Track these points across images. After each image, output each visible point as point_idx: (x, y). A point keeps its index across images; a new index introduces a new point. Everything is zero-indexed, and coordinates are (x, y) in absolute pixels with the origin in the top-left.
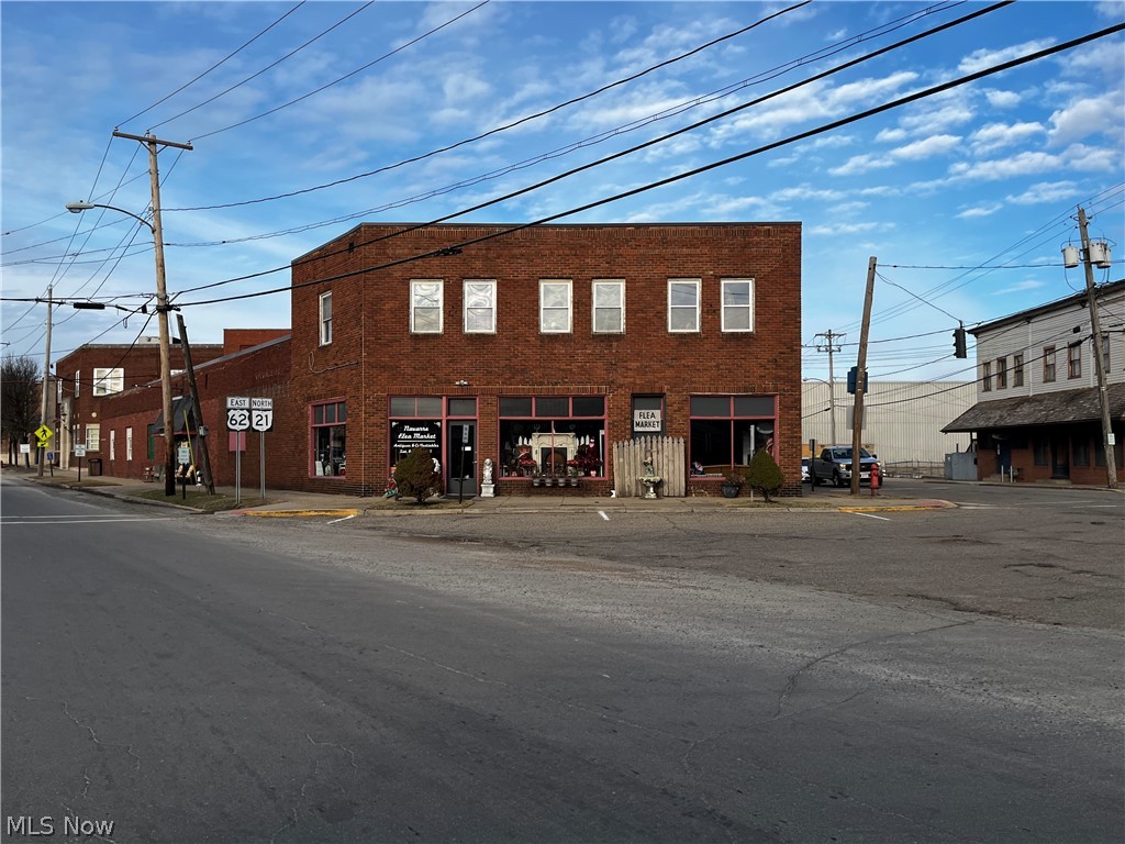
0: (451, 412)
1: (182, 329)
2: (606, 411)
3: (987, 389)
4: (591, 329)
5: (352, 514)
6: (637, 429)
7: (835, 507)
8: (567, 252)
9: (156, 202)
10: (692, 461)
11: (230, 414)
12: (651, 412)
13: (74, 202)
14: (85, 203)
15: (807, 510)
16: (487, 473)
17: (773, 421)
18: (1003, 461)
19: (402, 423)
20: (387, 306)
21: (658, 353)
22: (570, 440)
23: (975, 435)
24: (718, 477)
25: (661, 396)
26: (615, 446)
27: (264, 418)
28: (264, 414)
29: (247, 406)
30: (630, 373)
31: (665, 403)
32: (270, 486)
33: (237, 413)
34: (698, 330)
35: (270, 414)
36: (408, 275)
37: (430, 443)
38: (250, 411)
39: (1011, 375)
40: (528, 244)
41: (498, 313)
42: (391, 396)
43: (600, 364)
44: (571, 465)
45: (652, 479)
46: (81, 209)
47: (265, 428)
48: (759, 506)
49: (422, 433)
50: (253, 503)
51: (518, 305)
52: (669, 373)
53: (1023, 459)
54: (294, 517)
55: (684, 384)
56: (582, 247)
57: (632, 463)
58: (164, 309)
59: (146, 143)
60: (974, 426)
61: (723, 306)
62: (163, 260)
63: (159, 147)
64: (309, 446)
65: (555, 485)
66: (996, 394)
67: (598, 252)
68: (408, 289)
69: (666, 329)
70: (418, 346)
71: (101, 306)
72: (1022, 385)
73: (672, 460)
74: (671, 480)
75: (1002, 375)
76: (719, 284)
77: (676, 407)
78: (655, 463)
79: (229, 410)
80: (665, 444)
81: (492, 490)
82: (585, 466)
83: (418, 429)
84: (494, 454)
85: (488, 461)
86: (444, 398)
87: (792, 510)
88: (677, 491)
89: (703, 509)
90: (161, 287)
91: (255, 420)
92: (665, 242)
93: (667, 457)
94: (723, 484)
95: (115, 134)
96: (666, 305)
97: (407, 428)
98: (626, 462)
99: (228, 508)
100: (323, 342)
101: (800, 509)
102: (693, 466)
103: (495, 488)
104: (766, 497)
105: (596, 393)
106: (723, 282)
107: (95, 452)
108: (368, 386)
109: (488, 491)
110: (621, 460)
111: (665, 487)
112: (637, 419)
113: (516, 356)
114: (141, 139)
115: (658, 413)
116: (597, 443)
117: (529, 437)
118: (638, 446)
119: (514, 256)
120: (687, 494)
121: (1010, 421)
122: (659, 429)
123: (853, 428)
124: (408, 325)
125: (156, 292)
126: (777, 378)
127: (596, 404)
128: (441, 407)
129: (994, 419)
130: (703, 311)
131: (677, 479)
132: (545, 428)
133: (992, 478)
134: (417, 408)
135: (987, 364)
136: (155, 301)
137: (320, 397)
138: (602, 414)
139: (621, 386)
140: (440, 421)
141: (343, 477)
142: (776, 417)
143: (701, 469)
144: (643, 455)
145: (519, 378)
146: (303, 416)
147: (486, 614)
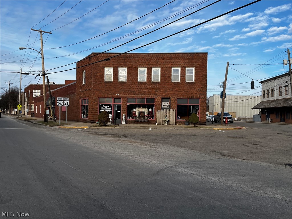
0: (115, 102)
1: (48, 80)
2: (155, 102)
3: (264, 98)
4: (151, 81)
5: (86, 128)
6: (163, 107)
7: (212, 128)
8: (145, 60)
9: (42, 47)
10: (178, 115)
11: (58, 102)
12: (167, 102)
13: (21, 47)
14: (24, 47)
15: (205, 129)
16: (124, 118)
17: (199, 105)
18: (268, 117)
19: (102, 105)
20: (99, 74)
21: (169, 87)
22: (146, 110)
23: (261, 110)
24: (184, 120)
25: (169, 98)
26: (157, 111)
27: (67, 103)
28: (67, 102)
29: (62, 100)
30: (162, 92)
31: (170, 100)
32: (68, 120)
33: (60, 101)
34: (179, 81)
35: (68, 102)
36: (104, 66)
37: (109, 110)
38: (63, 101)
39: (270, 94)
40: (135, 58)
41: (127, 76)
42: (99, 98)
43: (153, 90)
44: (146, 116)
45: (166, 120)
46: (23, 49)
47: (67, 105)
48: (192, 128)
49: (107, 107)
50: (63, 124)
51: (132, 74)
52: (171, 92)
53: (273, 116)
54: (72, 128)
55: (175, 95)
56: (150, 59)
57: (161, 116)
58: (44, 75)
59: (39, 32)
60: (260, 107)
61: (186, 75)
62: (44, 62)
63: (43, 33)
64: (80, 110)
65: (141, 121)
66: (266, 99)
67: (153, 60)
68: (104, 70)
69: (171, 81)
70: (106, 85)
71: (28, 74)
72: (273, 97)
73: (172, 115)
74: (172, 120)
75: (268, 94)
76: (185, 69)
77: (173, 101)
78: (167, 116)
79: (58, 101)
80: (170, 111)
81: (125, 122)
82: (150, 116)
83: (106, 106)
84: (126, 113)
85: (124, 115)
86: (113, 98)
87: (200, 128)
88: (173, 123)
89: (177, 128)
90: (43, 69)
91: (64, 103)
92: (171, 58)
93: (171, 114)
94: (185, 122)
95: (32, 30)
96: (171, 74)
97: (103, 106)
98: (160, 116)
99: (57, 126)
100: (84, 83)
101: (203, 129)
102: (178, 117)
103: (126, 122)
104: (195, 125)
105: (152, 97)
106: (186, 68)
107: (33, 111)
108: (93, 95)
109: (124, 122)
110: (159, 115)
111: (170, 122)
112: (163, 104)
113: (132, 88)
114: (38, 31)
115: (168, 103)
116: (153, 110)
117: (135, 109)
118: (163, 111)
119: (132, 61)
120: (176, 124)
121: (269, 106)
122: (169, 107)
123: (222, 108)
124: (104, 79)
125: (42, 70)
126: (200, 94)
127: (152, 100)
128: (112, 101)
129: (265, 106)
130: (181, 76)
131: (173, 120)
132: (139, 106)
133: (265, 121)
134: (107, 101)
135: (264, 91)
136: (42, 73)
137: (83, 97)
138: (154, 103)
139: (159, 96)
140: (112, 104)
141: (88, 118)
142: (200, 104)
143: (180, 118)
144: (164, 114)
145: (132, 93)
146: (79, 102)
147: (95, 154)
